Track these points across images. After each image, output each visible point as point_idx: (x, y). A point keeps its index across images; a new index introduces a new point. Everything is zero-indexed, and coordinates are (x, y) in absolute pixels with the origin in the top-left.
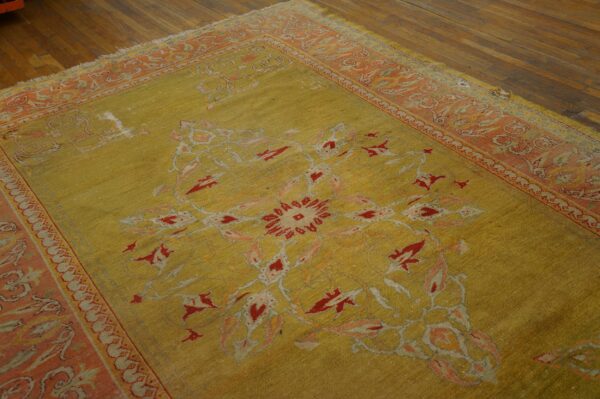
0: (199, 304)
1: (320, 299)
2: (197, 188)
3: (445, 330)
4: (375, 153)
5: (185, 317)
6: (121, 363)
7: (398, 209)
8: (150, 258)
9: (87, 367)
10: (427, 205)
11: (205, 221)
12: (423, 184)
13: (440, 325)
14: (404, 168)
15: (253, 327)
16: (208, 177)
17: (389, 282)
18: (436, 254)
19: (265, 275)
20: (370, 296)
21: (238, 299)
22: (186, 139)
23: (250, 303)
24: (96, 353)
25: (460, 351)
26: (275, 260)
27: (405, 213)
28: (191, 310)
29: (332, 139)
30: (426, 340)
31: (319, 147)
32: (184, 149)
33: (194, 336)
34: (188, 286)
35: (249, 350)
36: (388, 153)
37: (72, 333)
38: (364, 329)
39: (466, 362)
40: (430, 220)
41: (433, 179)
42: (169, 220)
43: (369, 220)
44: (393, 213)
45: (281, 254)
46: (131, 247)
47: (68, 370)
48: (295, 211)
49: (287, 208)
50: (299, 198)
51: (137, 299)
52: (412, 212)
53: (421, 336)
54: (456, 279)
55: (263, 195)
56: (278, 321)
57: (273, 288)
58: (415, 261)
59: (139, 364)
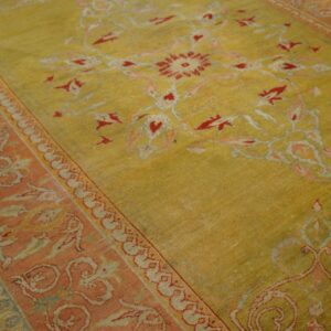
0: (108, 119)
1: (205, 121)
2: (101, 41)
3: (303, 145)
4: (244, 24)
5: (98, 128)
6: (49, 156)
7: (265, 63)
8: (66, 87)
9: (21, 158)
10: (289, 62)
11: (109, 64)
12: (284, 48)
13: (299, 142)
14: (268, 36)
15: (152, 137)
16: (110, 34)
17: (259, 112)
18: (296, 95)
19: (160, 102)
20: (244, 121)
21: (140, 117)
22: (89, 6)
23: (149, 120)
24: (27, 149)
25: (316, 160)
26: (168, 93)
27: (270, 66)
28: (102, 124)
29: (210, 12)
30: (289, 151)
31: (200, 17)
32: (89, 13)
33: (106, 141)
34: (98, 108)
35: (151, 152)
36: (255, 25)
37: (8, 135)
38: (240, 142)
39: (320, 167)
40: (290, 72)
41: (292, 45)
42: (80, 62)
43: (242, 70)
44: (261, 65)
45: (173, 89)
46: (50, 79)
47: (7, 159)
48: (182, 60)
49: (175, 58)
50: (185, 52)
51: (58, 115)
52: (276, 66)
53: (284, 149)
54: (312, 113)
55: (156, 48)
56: (173, 134)
57: (168, 112)
58: (279, 98)
59: (64, 157)
